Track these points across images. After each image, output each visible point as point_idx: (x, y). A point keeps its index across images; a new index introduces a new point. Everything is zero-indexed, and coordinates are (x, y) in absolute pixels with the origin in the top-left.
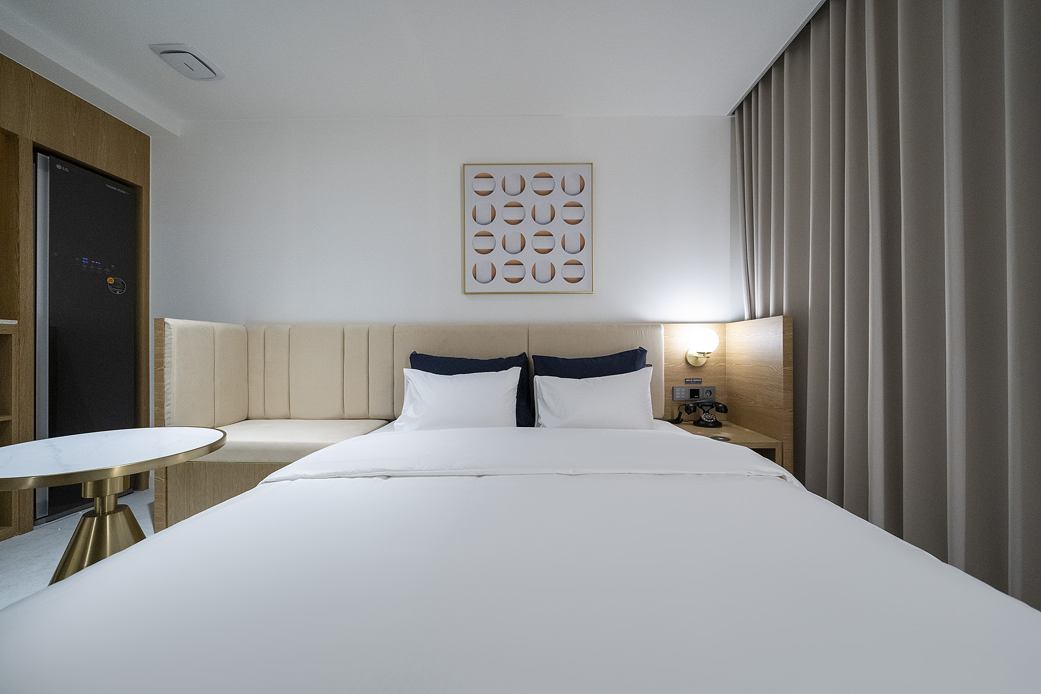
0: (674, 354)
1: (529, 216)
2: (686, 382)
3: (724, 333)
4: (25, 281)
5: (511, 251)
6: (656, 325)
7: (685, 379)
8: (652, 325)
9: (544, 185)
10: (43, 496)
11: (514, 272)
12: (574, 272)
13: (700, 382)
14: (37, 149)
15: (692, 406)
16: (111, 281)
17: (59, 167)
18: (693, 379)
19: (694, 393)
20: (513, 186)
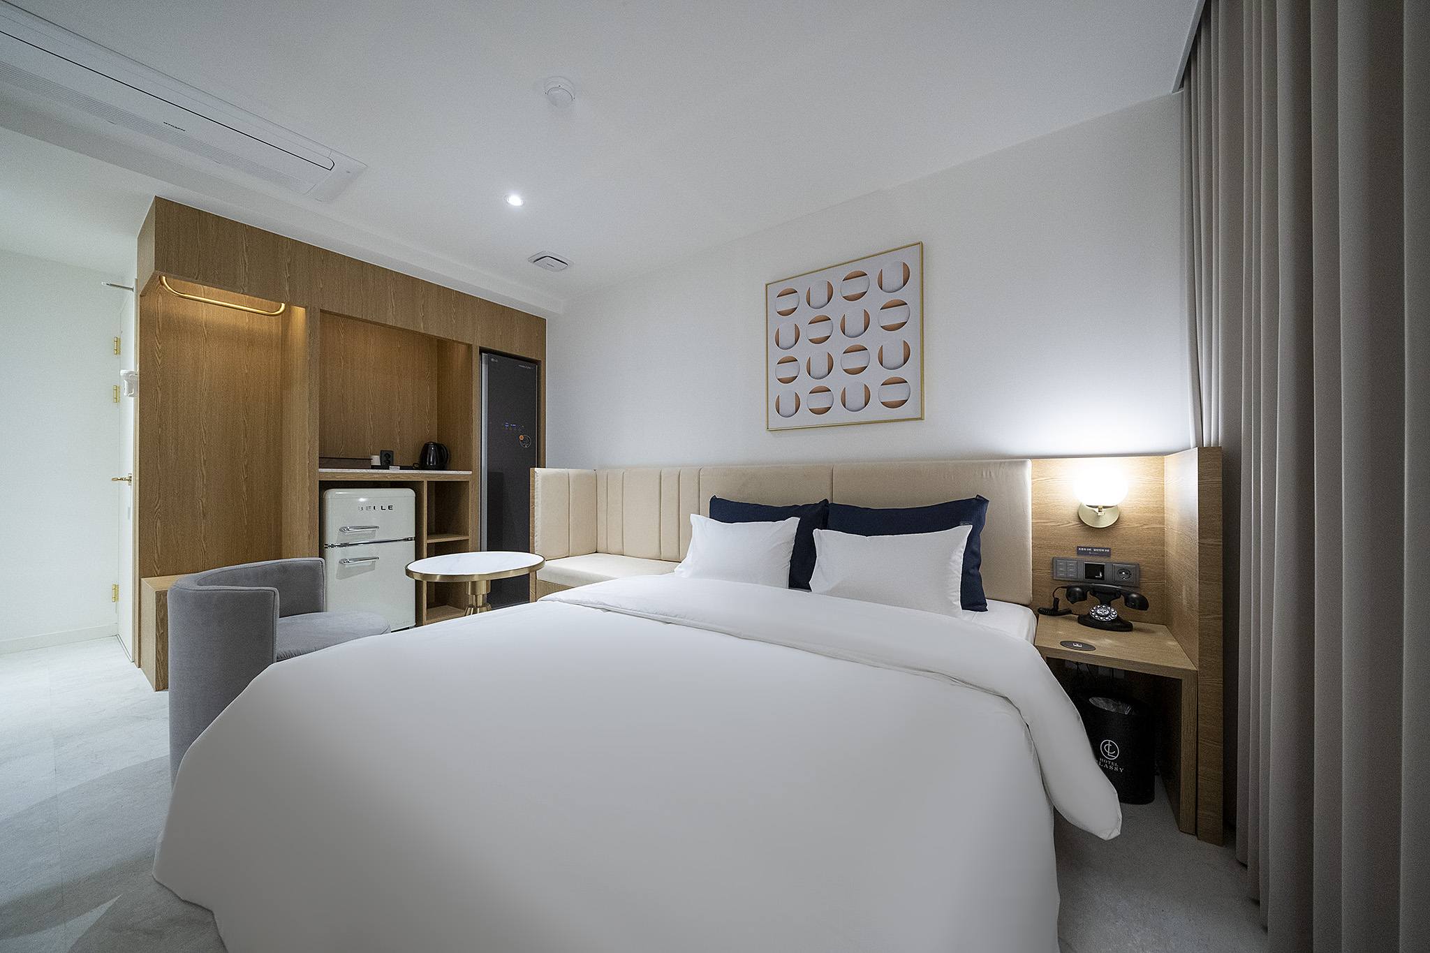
0: (1055, 506)
1: (838, 329)
2: (1079, 553)
3: (1161, 473)
4: (475, 443)
5: (816, 376)
6: (1018, 460)
7: (1078, 547)
8: (1010, 463)
9: (856, 287)
10: (483, 590)
11: (820, 401)
12: (895, 393)
13: (1108, 555)
14: (482, 350)
15: (1078, 592)
16: (522, 438)
17: (492, 360)
18: (1092, 548)
19: (1093, 571)
20: (819, 296)
